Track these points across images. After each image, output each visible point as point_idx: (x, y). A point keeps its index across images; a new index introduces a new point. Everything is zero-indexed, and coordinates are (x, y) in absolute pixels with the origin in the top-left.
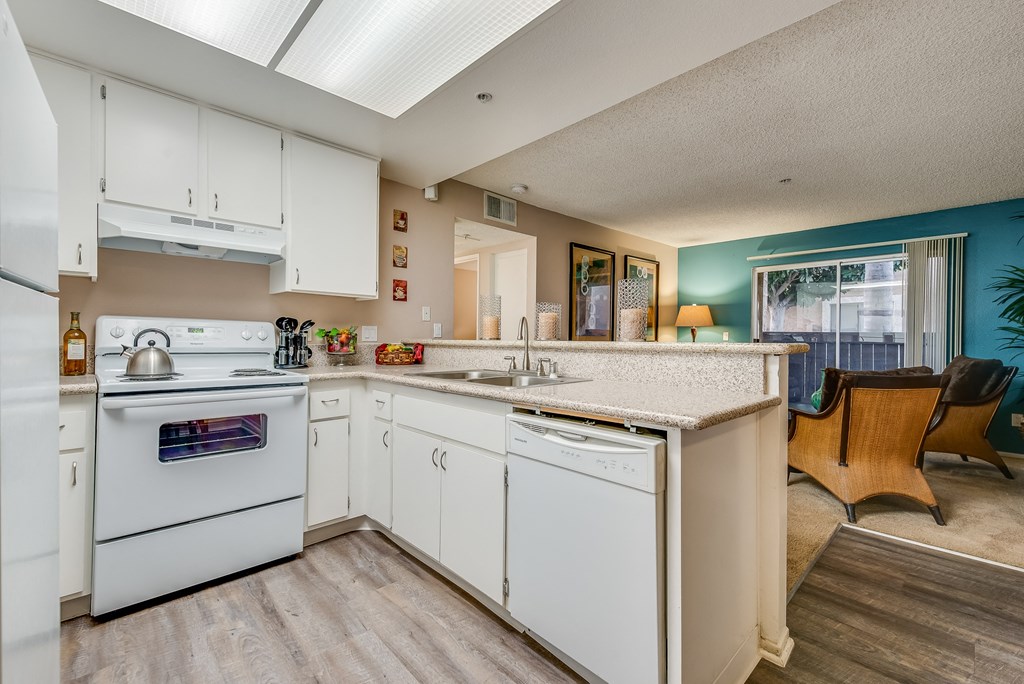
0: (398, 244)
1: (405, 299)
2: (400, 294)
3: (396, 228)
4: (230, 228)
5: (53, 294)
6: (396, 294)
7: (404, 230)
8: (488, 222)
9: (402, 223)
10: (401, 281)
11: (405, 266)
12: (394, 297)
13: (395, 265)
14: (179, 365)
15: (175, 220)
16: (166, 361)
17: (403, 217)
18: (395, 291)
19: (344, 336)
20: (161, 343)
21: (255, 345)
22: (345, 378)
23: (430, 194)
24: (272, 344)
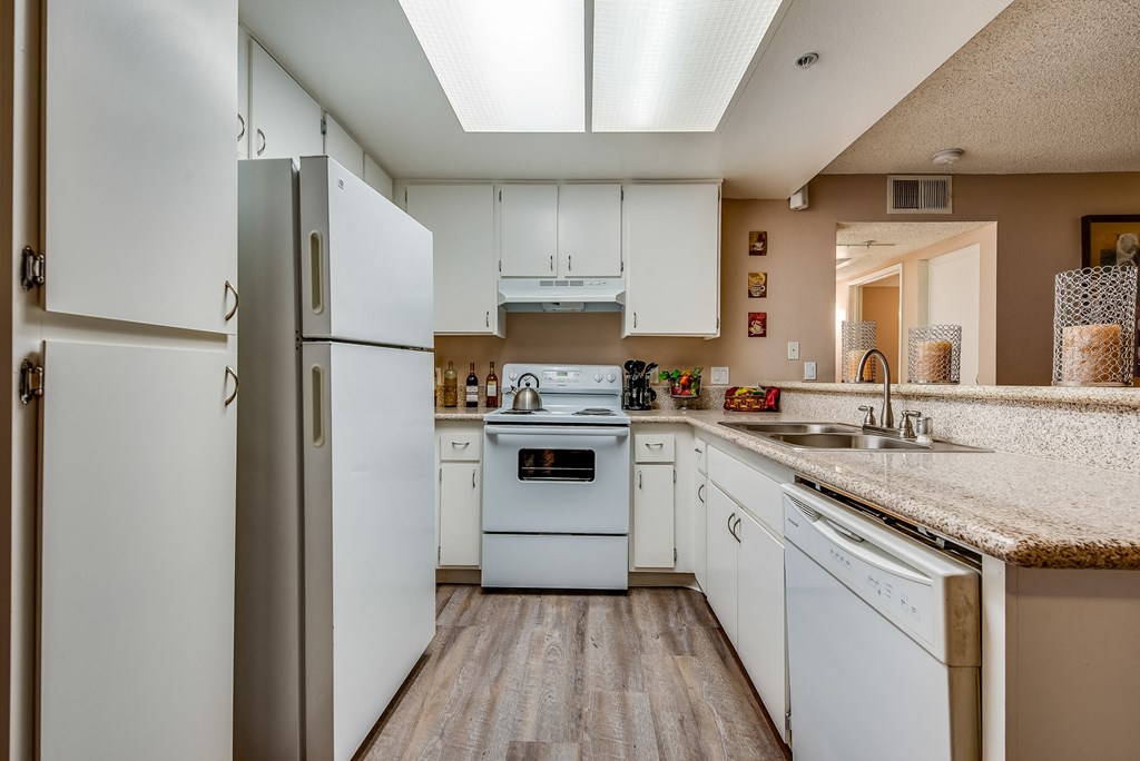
0: (754, 271)
1: (764, 335)
2: (757, 329)
3: (752, 253)
4: (581, 283)
5: (429, 350)
6: (752, 329)
7: (763, 253)
8: (893, 219)
9: (759, 246)
10: (759, 314)
11: (764, 295)
12: (750, 333)
13: (750, 295)
14: (545, 402)
15: (542, 284)
16: (536, 400)
17: (762, 237)
18: (750, 326)
19: (685, 378)
20: (533, 386)
21: (605, 386)
22: (669, 423)
23: (797, 202)
24: (618, 387)
